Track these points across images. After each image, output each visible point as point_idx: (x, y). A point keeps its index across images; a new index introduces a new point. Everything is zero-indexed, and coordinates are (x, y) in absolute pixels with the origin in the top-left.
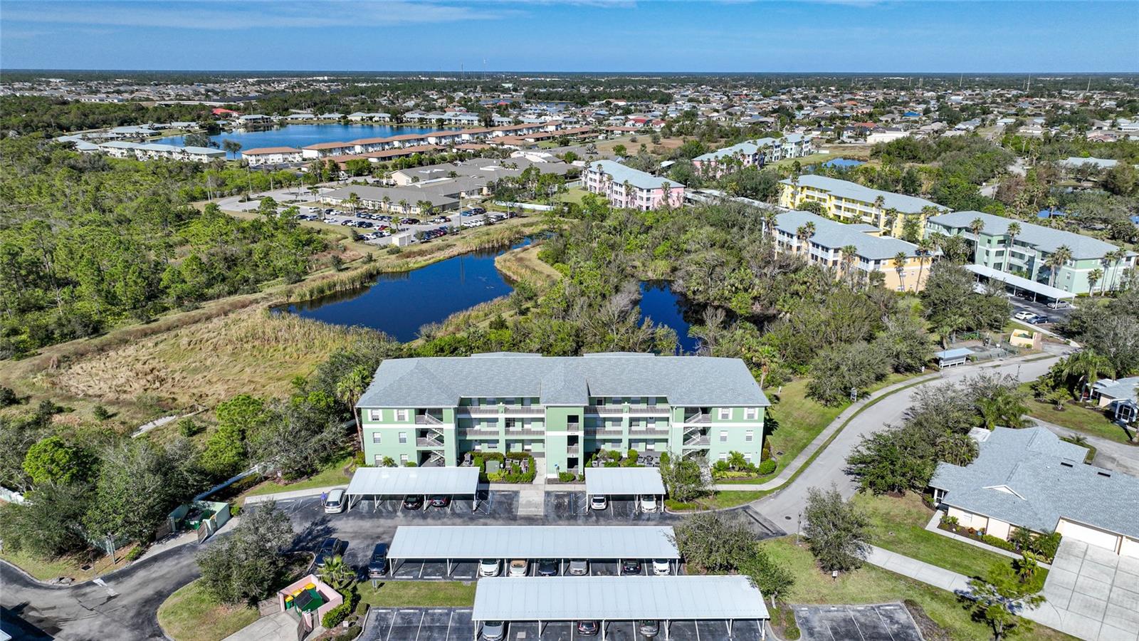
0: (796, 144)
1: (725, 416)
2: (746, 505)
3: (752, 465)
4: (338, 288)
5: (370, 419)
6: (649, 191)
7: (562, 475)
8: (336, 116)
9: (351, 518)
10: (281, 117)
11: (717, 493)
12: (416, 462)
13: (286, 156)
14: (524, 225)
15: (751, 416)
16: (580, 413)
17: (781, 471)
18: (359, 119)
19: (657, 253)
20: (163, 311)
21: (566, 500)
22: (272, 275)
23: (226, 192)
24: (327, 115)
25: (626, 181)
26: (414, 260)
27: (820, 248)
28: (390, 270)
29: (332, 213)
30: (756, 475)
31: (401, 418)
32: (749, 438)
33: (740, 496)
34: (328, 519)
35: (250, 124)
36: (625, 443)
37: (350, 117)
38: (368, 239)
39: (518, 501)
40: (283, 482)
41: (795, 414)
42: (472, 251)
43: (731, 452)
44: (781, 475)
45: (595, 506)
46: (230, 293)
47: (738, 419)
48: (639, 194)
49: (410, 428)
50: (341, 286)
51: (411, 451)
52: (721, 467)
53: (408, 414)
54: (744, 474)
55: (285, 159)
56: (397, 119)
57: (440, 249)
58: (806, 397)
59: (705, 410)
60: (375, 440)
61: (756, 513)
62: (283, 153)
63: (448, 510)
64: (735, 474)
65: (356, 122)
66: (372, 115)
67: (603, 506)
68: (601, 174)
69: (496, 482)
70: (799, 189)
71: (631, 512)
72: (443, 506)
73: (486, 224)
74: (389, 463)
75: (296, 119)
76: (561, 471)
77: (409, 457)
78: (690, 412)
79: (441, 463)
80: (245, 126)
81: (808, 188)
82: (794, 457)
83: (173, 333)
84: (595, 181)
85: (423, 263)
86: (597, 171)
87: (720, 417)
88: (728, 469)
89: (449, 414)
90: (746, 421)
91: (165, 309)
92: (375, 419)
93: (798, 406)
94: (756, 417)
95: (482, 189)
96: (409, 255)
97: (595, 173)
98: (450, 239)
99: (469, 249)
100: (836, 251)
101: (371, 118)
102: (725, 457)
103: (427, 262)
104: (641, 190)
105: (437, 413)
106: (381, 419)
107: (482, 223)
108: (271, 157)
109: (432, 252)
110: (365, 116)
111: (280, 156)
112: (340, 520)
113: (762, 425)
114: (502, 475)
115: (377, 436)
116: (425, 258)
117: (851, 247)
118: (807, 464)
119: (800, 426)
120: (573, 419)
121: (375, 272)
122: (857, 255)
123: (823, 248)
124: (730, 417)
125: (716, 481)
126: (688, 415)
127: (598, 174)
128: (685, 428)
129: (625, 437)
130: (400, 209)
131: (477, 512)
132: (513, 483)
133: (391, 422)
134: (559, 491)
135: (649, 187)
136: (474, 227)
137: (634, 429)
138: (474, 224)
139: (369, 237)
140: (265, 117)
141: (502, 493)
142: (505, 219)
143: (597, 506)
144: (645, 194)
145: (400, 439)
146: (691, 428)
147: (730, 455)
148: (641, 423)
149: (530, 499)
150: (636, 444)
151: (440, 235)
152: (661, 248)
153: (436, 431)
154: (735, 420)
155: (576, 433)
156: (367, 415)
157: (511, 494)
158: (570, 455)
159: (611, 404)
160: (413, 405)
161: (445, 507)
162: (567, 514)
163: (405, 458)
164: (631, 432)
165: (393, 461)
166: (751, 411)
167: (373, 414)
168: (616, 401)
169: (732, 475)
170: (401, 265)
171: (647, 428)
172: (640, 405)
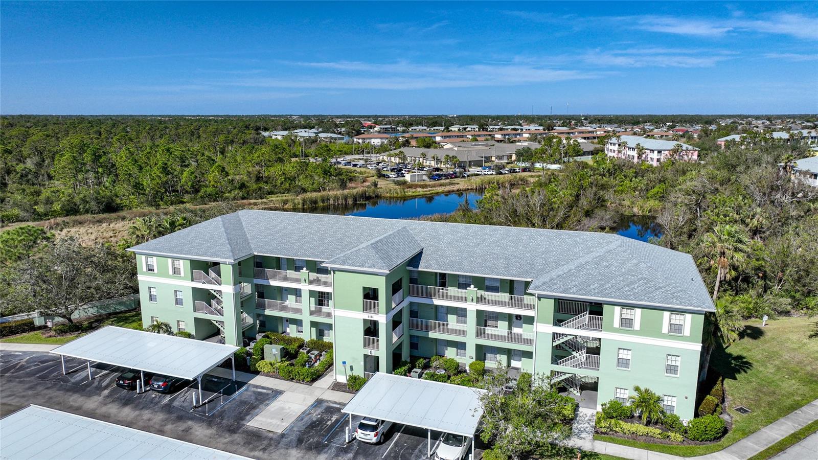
1: (626, 323)
3: (676, 419)
4: (331, 202)
5: (145, 269)
6: (660, 152)
7: (352, 379)
8: (443, 128)
10: (404, 128)
11: (593, 456)
12: (193, 332)
13: (384, 140)
14: (531, 176)
15: (676, 329)
16: (380, 284)
17: (736, 441)
18: (456, 129)
19: (650, 194)
20: (178, 204)
21: (334, 418)
22: (286, 189)
24: (436, 128)
25: (638, 145)
26: (414, 190)
28: (388, 195)
29: (380, 164)
30: (679, 437)
31: (176, 271)
32: (671, 369)
35: (382, 131)
36: (471, 351)
38: (389, 177)
39: (267, 405)
40: (53, 333)
41: (786, 356)
42: (472, 189)
43: (637, 389)
44: (733, 448)
45: (360, 435)
46: (243, 198)
47: (650, 330)
48: (651, 155)
49: (186, 285)
50: (334, 199)
51: (188, 316)
52: (615, 412)
53: (184, 266)
54: (655, 431)
56: (483, 129)
57: (441, 185)
58: (811, 336)
59: (596, 309)
60: (152, 298)
62: (381, 138)
63: (168, 398)
64: (639, 428)
65: (454, 131)
66: (466, 126)
67: (371, 437)
68: (619, 145)
69: (268, 375)
71: (418, 457)
72: (163, 393)
73: (497, 174)
74: (164, 328)
75: (415, 129)
76: (355, 373)
77: (186, 325)
78: (565, 310)
82: (770, 420)
84: (614, 151)
85: (421, 193)
86: (616, 142)
87: (617, 324)
88: (630, 418)
89: (227, 271)
90: (664, 336)
91: (184, 203)
92: (150, 269)
93: (796, 346)
94: (687, 332)
95: (511, 156)
96: (410, 187)
97: (615, 144)
98: (456, 180)
99: (469, 187)
101: (465, 129)
102: (627, 395)
103: (425, 193)
104: (652, 151)
106: (156, 271)
107: (494, 173)
108: (373, 140)
109: (434, 186)
110: (461, 127)
111: (379, 140)
113: (698, 347)
114: (278, 365)
115: (154, 292)
116: (425, 189)
118: (796, 438)
119: (792, 374)
120: (371, 294)
121: (374, 196)
124: (637, 326)
125: (598, 434)
126: (561, 316)
127: (617, 145)
128: (555, 336)
129: (472, 341)
130: (433, 163)
131: (200, 409)
132: (287, 380)
133: (166, 275)
134: (336, 403)
135: (660, 149)
136: (485, 175)
137: (489, 330)
138: (486, 173)
139: (391, 176)
140: (393, 127)
141: (259, 390)
142: (517, 172)
143: (362, 436)
144: (655, 155)
145: (177, 300)
146: (566, 335)
147: (635, 394)
148: (500, 323)
149: (287, 406)
150: (493, 355)
151: (451, 178)
152: (656, 190)
153: (215, 294)
154: (645, 331)
155: (375, 317)
156: (142, 262)
157: (268, 394)
158: (368, 352)
159: (456, 289)
160: (189, 254)
161: (168, 393)
162: (316, 439)
163: (182, 326)
164: (479, 334)
165: (170, 328)
166: (677, 319)
167: (147, 262)
168: (463, 283)
169: (634, 429)
170: (399, 192)
171: (509, 333)
172: (499, 294)
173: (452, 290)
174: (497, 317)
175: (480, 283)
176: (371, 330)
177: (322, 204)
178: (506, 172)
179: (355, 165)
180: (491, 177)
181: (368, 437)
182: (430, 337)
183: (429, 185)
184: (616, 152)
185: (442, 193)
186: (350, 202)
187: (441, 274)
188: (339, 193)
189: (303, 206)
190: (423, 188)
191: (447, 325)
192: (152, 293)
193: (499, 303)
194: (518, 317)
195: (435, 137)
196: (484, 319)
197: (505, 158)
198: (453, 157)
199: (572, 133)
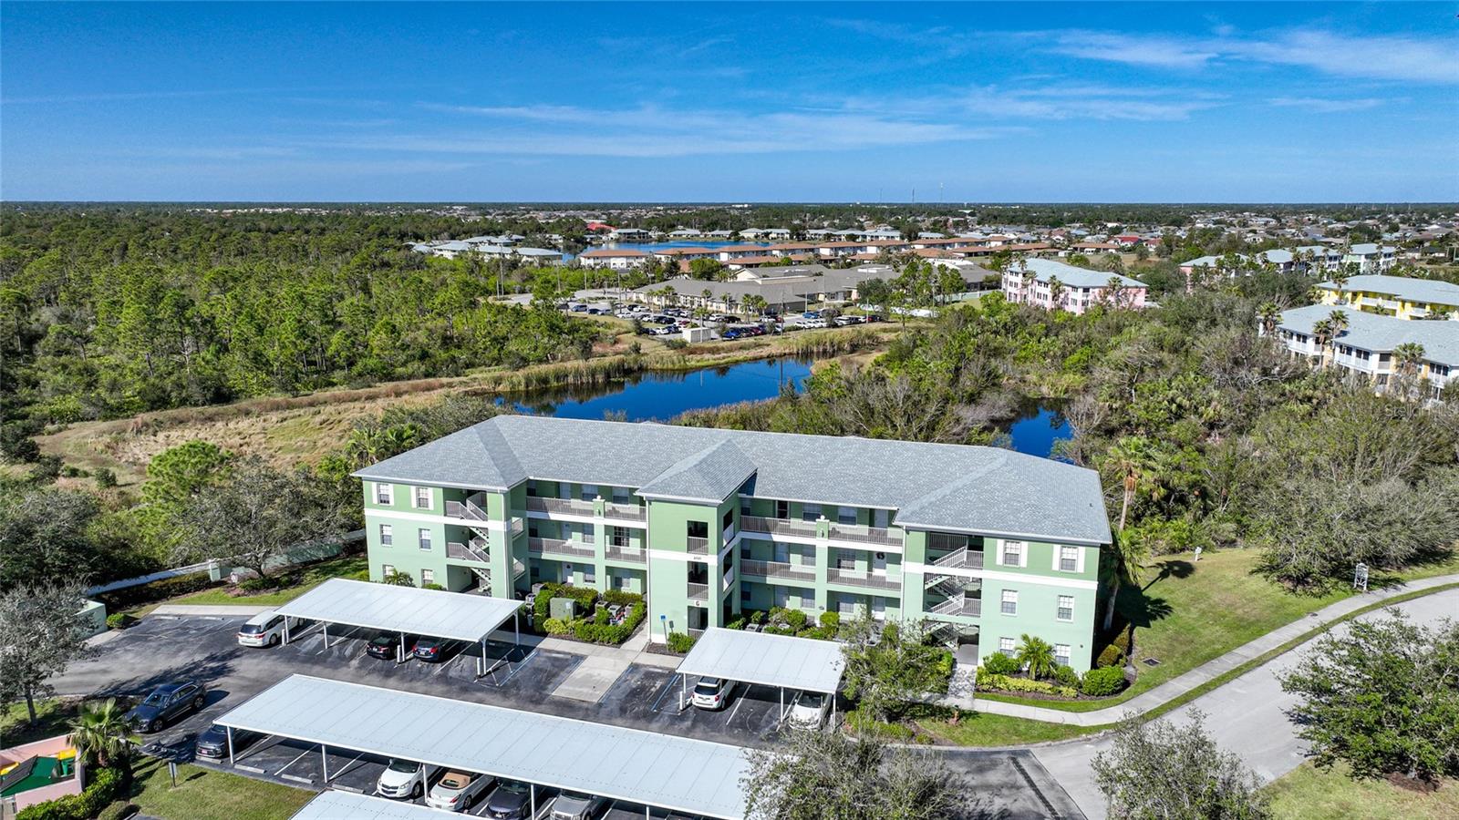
0: (1367, 256)
1: (1011, 559)
2: (1023, 747)
3: (1069, 672)
4: (571, 379)
5: (375, 501)
6: (1086, 290)
7: (675, 638)
8: (727, 233)
9: (274, 657)
10: (661, 233)
11: (972, 715)
12: (445, 585)
13: (631, 261)
14: (885, 330)
15: (1068, 565)
16: (711, 518)
17: (1137, 694)
18: (752, 236)
19: (1068, 362)
20: (326, 386)
21: (658, 684)
22: (494, 359)
23: (527, 287)
24: (717, 232)
25: (1053, 277)
26: (699, 357)
27: (1354, 353)
28: (659, 366)
29: (635, 309)
30: (1072, 692)
31: (422, 503)
32: (1064, 613)
33: (1016, 727)
34: (238, 654)
35: (623, 238)
36: (821, 599)
37: (742, 234)
38: (654, 333)
39: (570, 672)
40: (241, 590)
41: (1216, 598)
42: (791, 354)
43: (1025, 638)
45: (699, 700)
46: (427, 375)
47: (1039, 566)
48: (1072, 295)
49: (436, 522)
50: (575, 377)
51: (438, 562)
52: (1001, 666)
53: (433, 496)
54: (1045, 686)
55: (629, 265)
56: (798, 235)
57: (742, 348)
58: (1252, 572)
59: (976, 543)
60: (384, 539)
61: (1039, 768)
62: (627, 257)
63: (438, 669)
64: (1029, 684)
65: (749, 239)
66: (769, 230)
67: (711, 702)
68: (1024, 275)
69: (559, 636)
70: (1349, 296)
71: (769, 722)
72: (433, 661)
73: (829, 327)
74: (402, 579)
75: (680, 235)
76: (676, 631)
77: (435, 575)
78: (939, 544)
79: (487, 592)
80: (617, 241)
81: (1366, 294)
82: (1181, 671)
83: (313, 409)
84: (1016, 285)
85: (711, 362)
86: (1019, 270)
87: (1000, 560)
88: (1017, 672)
89: (496, 502)
90: (1055, 574)
91: (333, 385)
92: (384, 501)
93: (1229, 585)
94: (1080, 568)
95: (850, 293)
96: (693, 352)
97: (1017, 274)
98: (765, 339)
99: (787, 351)
100: (1385, 357)
101: (767, 235)
102: (1013, 646)
103: (716, 361)
104: (1075, 288)
105: (479, 498)
106: (392, 503)
107: (824, 325)
108: (613, 261)
109: (730, 350)
110: (760, 232)
111: (624, 261)
112: (255, 658)
113: (1093, 586)
114: (572, 623)
115: (387, 531)
116: (718, 356)
117: (1412, 347)
118: (1205, 689)
119: (1218, 619)
120: (698, 530)
121: (636, 367)
122: (1425, 362)
123: (1359, 352)
124: (1023, 562)
125: (979, 692)
126: (934, 553)
127: (1021, 276)
128: (927, 577)
129: (822, 587)
130: (723, 307)
131: (485, 679)
132: (586, 642)
133: (408, 509)
134: (656, 667)
135: (1087, 285)
136: (810, 328)
137: (843, 573)
138: (812, 325)
139: (658, 331)
140: (642, 231)
141: (554, 655)
142: (861, 322)
143: (701, 701)
144: (1079, 295)
145: (421, 541)
146: (941, 576)
147: (1023, 644)
148: (857, 563)
149: (595, 672)
150: (848, 605)
151: (756, 335)
152: (1076, 357)
153: (478, 532)
154: (1032, 569)
155: (703, 559)
156: (371, 491)
157: (567, 660)
158: (693, 602)
159: (800, 521)
160: (441, 480)
161: (438, 662)
162: (642, 708)
163: (429, 576)
164: (832, 577)
165: (411, 580)
166: (1069, 553)
167: (379, 491)
168: (810, 514)
169: (1020, 685)
170: (676, 361)
171: (869, 576)
172: (856, 526)
173: (796, 523)
174: (853, 555)
175: (833, 513)
176: (697, 574)
177: (555, 384)
178: (844, 323)
179: (594, 311)
180: (819, 331)
181: (708, 702)
182: (768, 582)
183: (723, 348)
184: (1020, 286)
185: (745, 361)
186: (600, 379)
187: (780, 502)
188: (580, 364)
189: (527, 387)
190: (713, 353)
191: (789, 567)
192: (385, 533)
193: (856, 538)
194: (881, 555)
195: (718, 254)
196: (838, 558)
197: (841, 295)
198: (756, 297)
199: (949, 244)
